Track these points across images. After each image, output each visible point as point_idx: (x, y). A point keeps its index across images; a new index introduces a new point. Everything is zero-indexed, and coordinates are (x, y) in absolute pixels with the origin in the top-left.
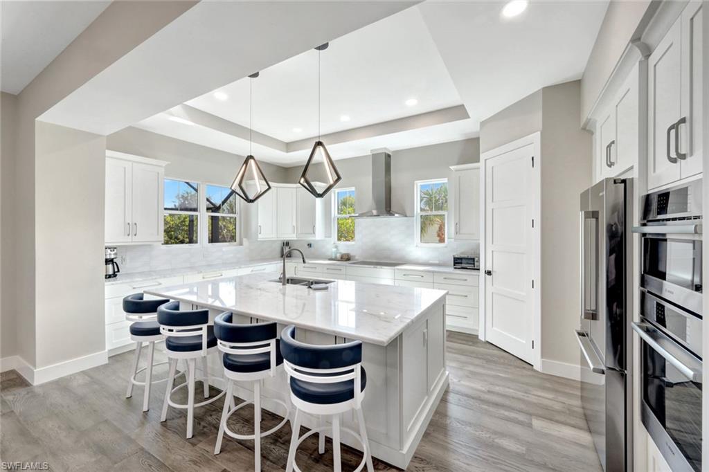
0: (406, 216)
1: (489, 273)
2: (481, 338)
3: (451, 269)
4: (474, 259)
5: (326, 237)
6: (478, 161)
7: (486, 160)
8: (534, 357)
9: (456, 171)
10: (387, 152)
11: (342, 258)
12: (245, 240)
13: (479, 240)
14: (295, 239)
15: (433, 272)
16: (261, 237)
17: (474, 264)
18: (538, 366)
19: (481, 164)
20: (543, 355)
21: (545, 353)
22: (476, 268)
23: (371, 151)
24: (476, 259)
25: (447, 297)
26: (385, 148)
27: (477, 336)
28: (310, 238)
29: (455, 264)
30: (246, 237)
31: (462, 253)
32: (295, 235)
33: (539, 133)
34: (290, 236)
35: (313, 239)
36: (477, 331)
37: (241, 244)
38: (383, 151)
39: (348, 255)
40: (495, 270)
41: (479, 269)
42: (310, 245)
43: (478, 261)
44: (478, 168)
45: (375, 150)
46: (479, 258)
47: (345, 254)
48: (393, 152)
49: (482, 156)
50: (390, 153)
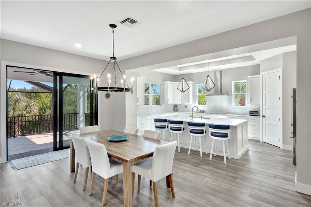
0: (229, 95)
1: (264, 116)
2: (261, 141)
3: (249, 116)
4: (258, 112)
5: (193, 103)
6: (259, 74)
7: (263, 75)
8: (280, 145)
9: (251, 78)
10: (221, 70)
11: (200, 111)
12: (163, 104)
13: (260, 104)
14: (181, 104)
15: (241, 116)
16: (169, 103)
17: (258, 114)
18: (281, 148)
19: (261, 76)
20: (283, 143)
21: (284, 143)
22: (259, 115)
23: (214, 69)
24: (259, 112)
25: (248, 122)
26: (220, 69)
27: (259, 141)
28: (187, 104)
29: (250, 114)
30: (163, 103)
31: (253, 110)
32: (180, 102)
33: (282, 68)
34: (178, 103)
35: (188, 104)
36: (259, 138)
37: (161, 106)
38: (219, 70)
39: (203, 110)
40: (266, 115)
41: (260, 116)
42: (186, 106)
43: (260, 113)
44: (260, 77)
45: (216, 69)
46: (260, 111)
47: (202, 110)
48: (223, 69)
49: (261, 73)
50: (222, 70)
